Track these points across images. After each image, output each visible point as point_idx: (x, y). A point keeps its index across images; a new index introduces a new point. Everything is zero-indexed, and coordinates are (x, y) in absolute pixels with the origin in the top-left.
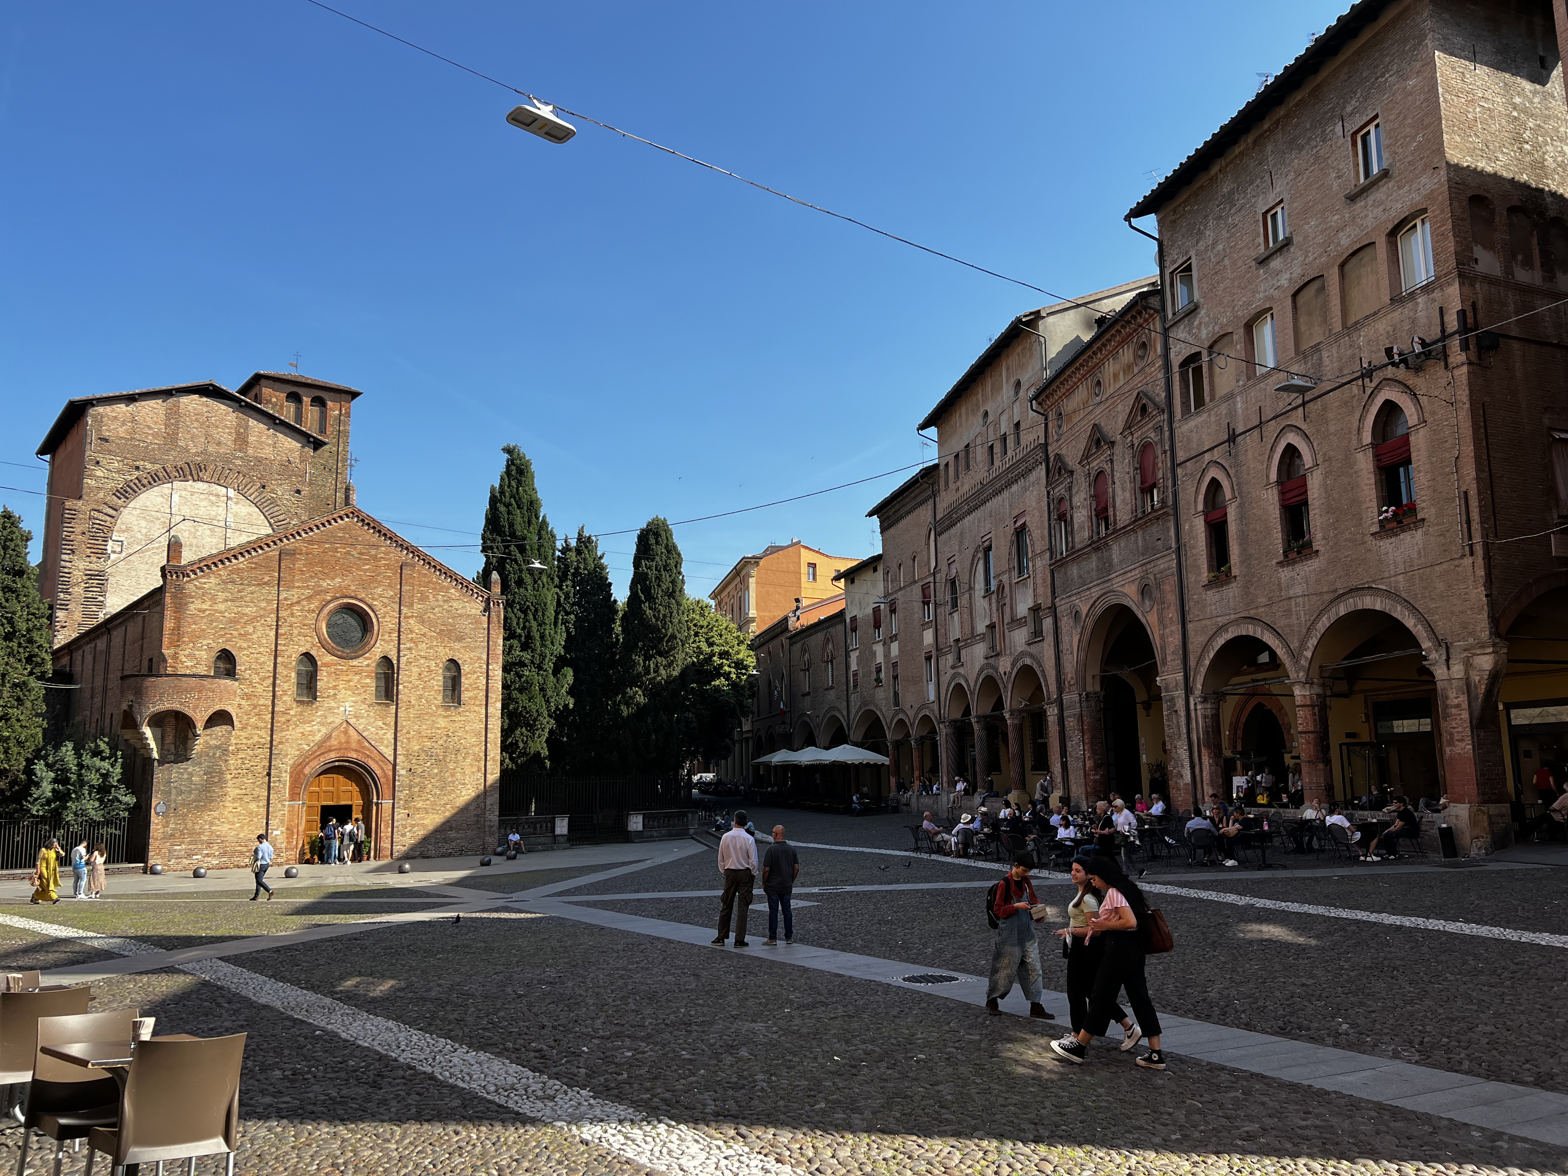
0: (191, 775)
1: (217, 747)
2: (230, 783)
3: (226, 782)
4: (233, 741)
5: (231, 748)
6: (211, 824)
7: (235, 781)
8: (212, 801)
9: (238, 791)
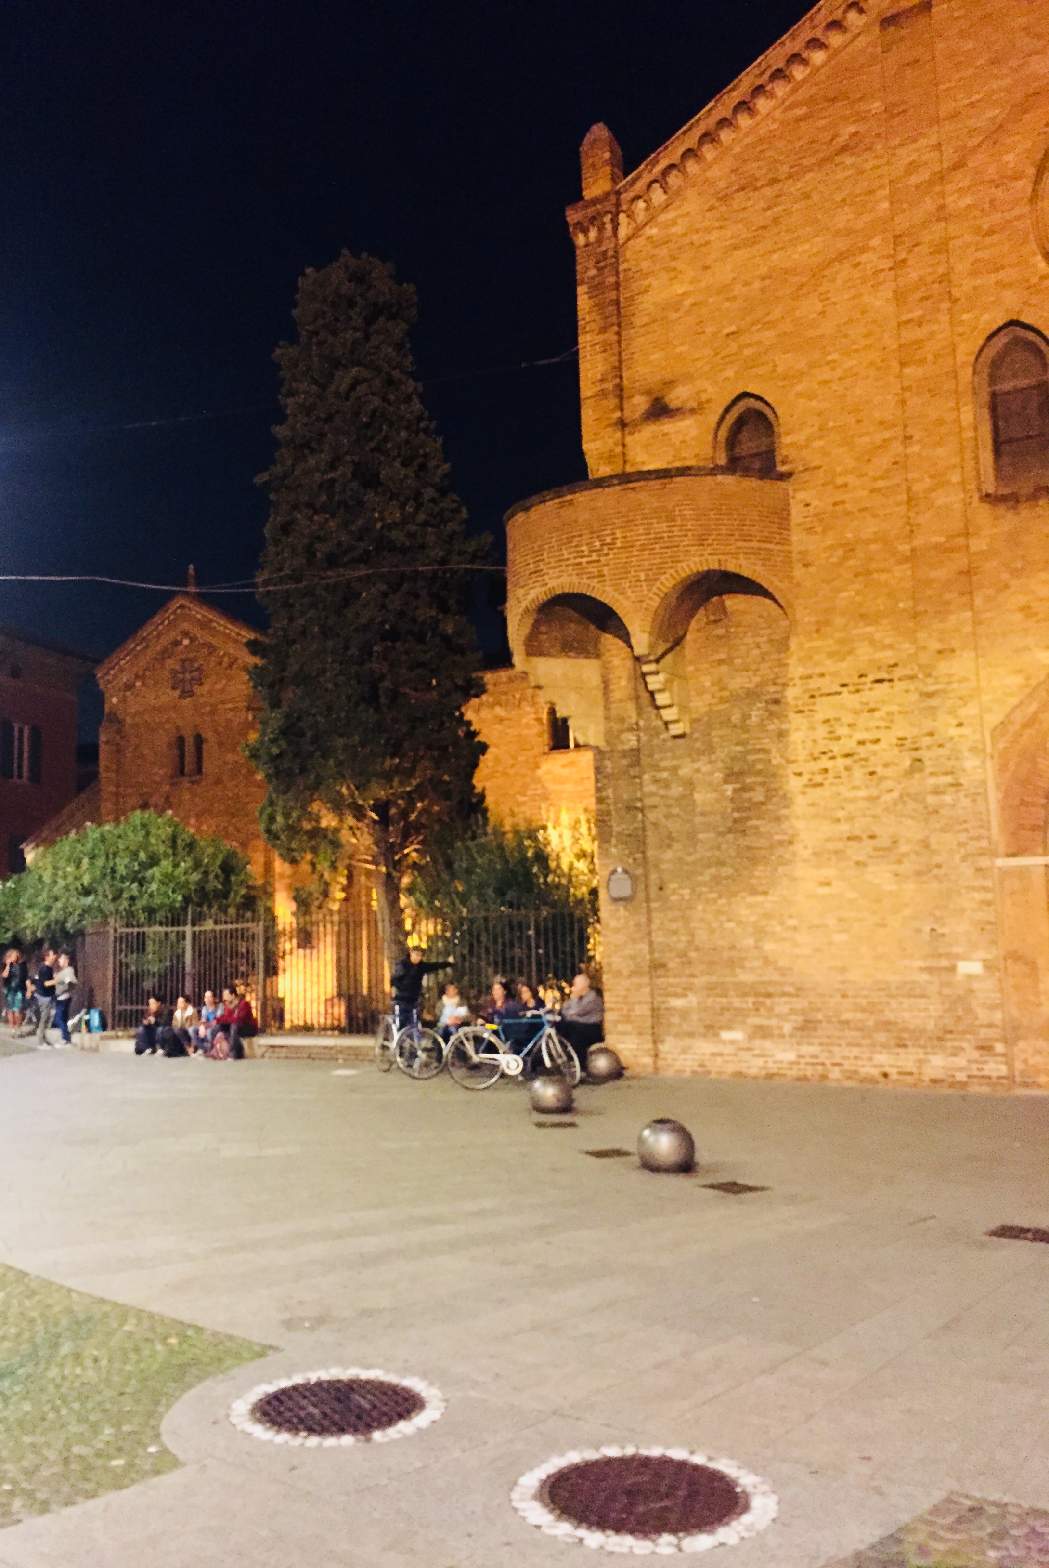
0: (690, 784)
1: (752, 695)
2: (800, 804)
3: (786, 800)
4: (796, 670)
5: (791, 694)
6: (760, 933)
7: (815, 794)
8: (754, 861)
9: (827, 829)
